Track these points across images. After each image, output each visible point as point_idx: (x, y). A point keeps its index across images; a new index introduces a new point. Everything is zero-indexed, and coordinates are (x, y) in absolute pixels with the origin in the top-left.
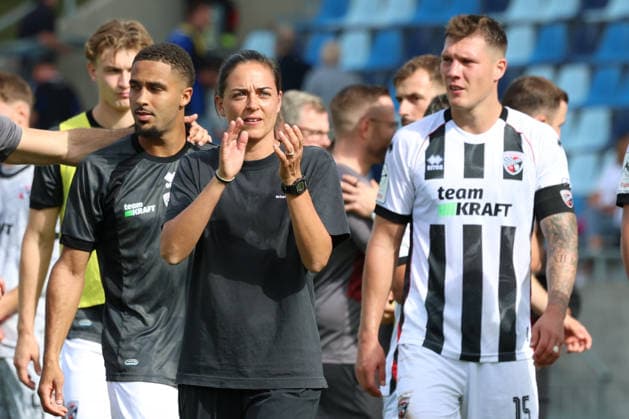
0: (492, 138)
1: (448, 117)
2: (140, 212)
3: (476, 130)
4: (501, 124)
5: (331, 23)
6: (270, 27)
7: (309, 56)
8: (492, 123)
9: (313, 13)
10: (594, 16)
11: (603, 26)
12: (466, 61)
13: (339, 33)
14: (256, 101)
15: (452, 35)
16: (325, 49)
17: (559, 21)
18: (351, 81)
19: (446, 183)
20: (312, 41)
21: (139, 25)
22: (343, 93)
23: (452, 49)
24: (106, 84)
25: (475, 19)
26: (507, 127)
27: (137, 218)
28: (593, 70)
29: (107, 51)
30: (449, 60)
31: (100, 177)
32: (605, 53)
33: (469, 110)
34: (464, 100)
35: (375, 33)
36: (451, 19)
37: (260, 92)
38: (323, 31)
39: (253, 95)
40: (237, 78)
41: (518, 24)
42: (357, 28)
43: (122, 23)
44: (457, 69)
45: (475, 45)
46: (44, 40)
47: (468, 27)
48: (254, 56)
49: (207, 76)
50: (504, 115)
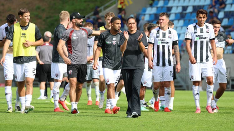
0: (167, 32)
1: (160, 28)
2: (108, 43)
3: (164, 30)
4: (168, 30)
5: (143, 13)
6: (133, 14)
7: (140, 19)
8: (167, 30)
9: (141, 12)
10: (184, 12)
11: (186, 14)
12: (163, 20)
13: (144, 15)
14: (132, 25)
15: (161, 16)
16: (142, 17)
17: (179, 13)
18: (147, 22)
19: (160, 38)
20: (140, 16)
21: (113, 13)
22: (145, 24)
23: (161, 18)
24: (107, 22)
25: (164, 13)
26: (169, 30)
27: (108, 44)
28: (184, 21)
29: (108, 17)
30: (160, 20)
31: (103, 36)
32: (186, 18)
33: (163, 27)
34: (163, 26)
35: (150, 15)
36: (161, 13)
37: (133, 23)
38: (142, 15)
39: (132, 24)
40: (129, 21)
41: (173, 13)
42: (147, 14)
43: (110, 12)
44: (161, 21)
45: (164, 17)
46: (97, 16)
47: (163, 14)
48: (132, 18)
49: (124, 22)
50: (168, 28)
